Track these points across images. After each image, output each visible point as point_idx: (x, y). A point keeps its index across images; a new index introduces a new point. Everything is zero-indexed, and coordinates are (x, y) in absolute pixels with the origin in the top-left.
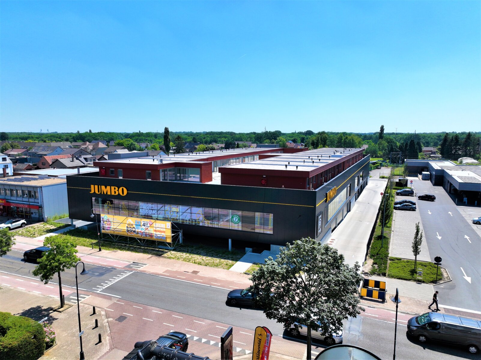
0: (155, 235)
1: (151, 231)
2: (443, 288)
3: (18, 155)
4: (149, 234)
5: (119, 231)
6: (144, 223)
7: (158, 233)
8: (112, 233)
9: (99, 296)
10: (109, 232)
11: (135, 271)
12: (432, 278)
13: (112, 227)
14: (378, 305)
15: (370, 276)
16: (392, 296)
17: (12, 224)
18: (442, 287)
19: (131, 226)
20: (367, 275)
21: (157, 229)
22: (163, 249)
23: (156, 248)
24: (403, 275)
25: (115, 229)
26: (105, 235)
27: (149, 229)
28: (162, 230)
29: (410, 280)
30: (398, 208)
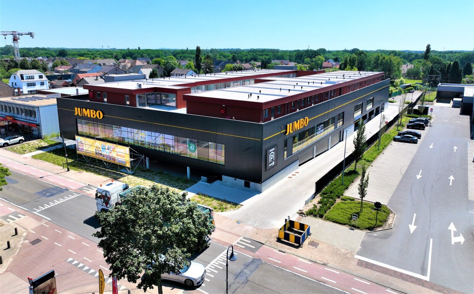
0: (117, 159)
1: (114, 155)
2: (375, 237)
3: (65, 72)
4: (113, 158)
5: (90, 153)
6: (108, 147)
7: (119, 157)
8: (84, 154)
9: (33, 218)
10: (83, 153)
11: (82, 194)
12: (371, 224)
13: (84, 148)
14: (291, 250)
15: (305, 216)
16: (312, 241)
17: (10, 140)
18: (375, 235)
19: (98, 149)
20: (302, 215)
21: (118, 153)
22: (123, 173)
23: (118, 171)
24: (340, 219)
25: (86, 151)
26: (80, 156)
27: (112, 152)
28: (122, 154)
29: (345, 224)
30: (397, 140)
